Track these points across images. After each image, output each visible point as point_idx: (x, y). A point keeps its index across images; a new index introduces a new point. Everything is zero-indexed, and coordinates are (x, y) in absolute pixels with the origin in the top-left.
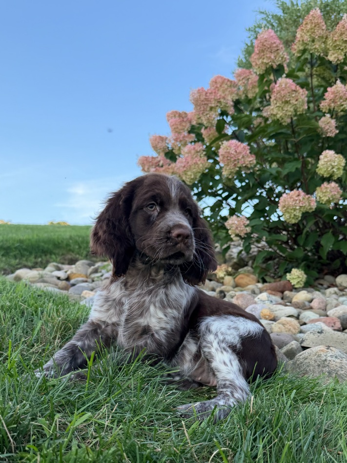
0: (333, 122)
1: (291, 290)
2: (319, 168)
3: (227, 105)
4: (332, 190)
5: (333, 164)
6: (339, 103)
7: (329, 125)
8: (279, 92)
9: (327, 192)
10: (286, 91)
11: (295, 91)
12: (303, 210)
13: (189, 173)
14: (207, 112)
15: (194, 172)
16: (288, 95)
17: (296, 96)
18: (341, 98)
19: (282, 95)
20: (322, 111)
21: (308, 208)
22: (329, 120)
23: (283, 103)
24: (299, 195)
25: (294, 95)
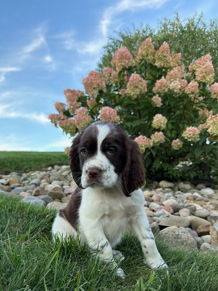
0: (160, 99)
2: (153, 124)
3: (103, 87)
4: (160, 136)
5: (161, 122)
6: (163, 89)
7: (158, 100)
8: (132, 81)
9: (158, 137)
10: (136, 81)
11: (141, 81)
12: (146, 147)
13: (81, 124)
14: (92, 91)
15: (83, 124)
16: (137, 83)
17: (141, 84)
18: (164, 86)
19: (134, 83)
20: (153, 93)
21: (149, 146)
22: (158, 98)
23: (134, 87)
24: (144, 139)
25: (140, 83)
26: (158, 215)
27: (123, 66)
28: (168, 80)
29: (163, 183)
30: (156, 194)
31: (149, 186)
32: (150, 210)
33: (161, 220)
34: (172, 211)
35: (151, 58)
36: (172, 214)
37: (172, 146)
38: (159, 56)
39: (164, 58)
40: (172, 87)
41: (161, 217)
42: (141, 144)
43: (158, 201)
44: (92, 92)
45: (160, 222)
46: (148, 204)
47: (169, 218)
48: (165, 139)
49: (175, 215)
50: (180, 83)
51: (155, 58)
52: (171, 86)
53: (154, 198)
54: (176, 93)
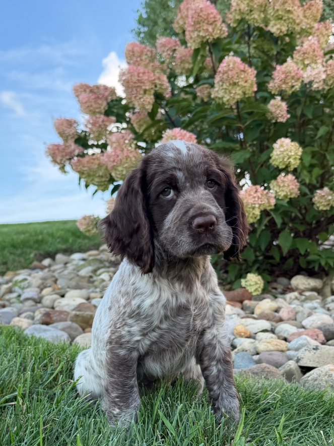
0: (284, 105)
1: (250, 299)
2: (273, 158)
3: (163, 87)
4: (290, 184)
5: (290, 154)
6: (290, 84)
7: (279, 109)
8: (225, 73)
9: (284, 186)
10: (234, 72)
11: (244, 71)
12: (262, 208)
13: (120, 168)
14: (141, 96)
15: (126, 167)
16: (236, 75)
17: (245, 77)
18: (293, 78)
19: (230, 77)
20: (270, 93)
21: (268, 205)
22: (280, 103)
23: (230, 84)
24: (256, 191)
25: (242, 76)
26: (296, 346)
27: (203, 37)
28: (299, 61)
29: (299, 281)
30: (287, 304)
31: (270, 289)
32: (279, 338)
33: (302, 356)
34: (322, 337)
35: (259, 16)
36: (323, 344)
37: (316, 202)
38: (278, 10)
39: (286, 15)
40: (308, 77)
41: (303, 349)
42: (252, 204)
43: (293, 320)
44: (142, 100)
45: (302, 359)
46: (273, 327)
47: (318, 351)
48: (300, 189)
49: (329, 345)
50: (324, 69)
51: (269, 16)
52: (305, 76)
53: (283, 314)
54: (317, 89)
